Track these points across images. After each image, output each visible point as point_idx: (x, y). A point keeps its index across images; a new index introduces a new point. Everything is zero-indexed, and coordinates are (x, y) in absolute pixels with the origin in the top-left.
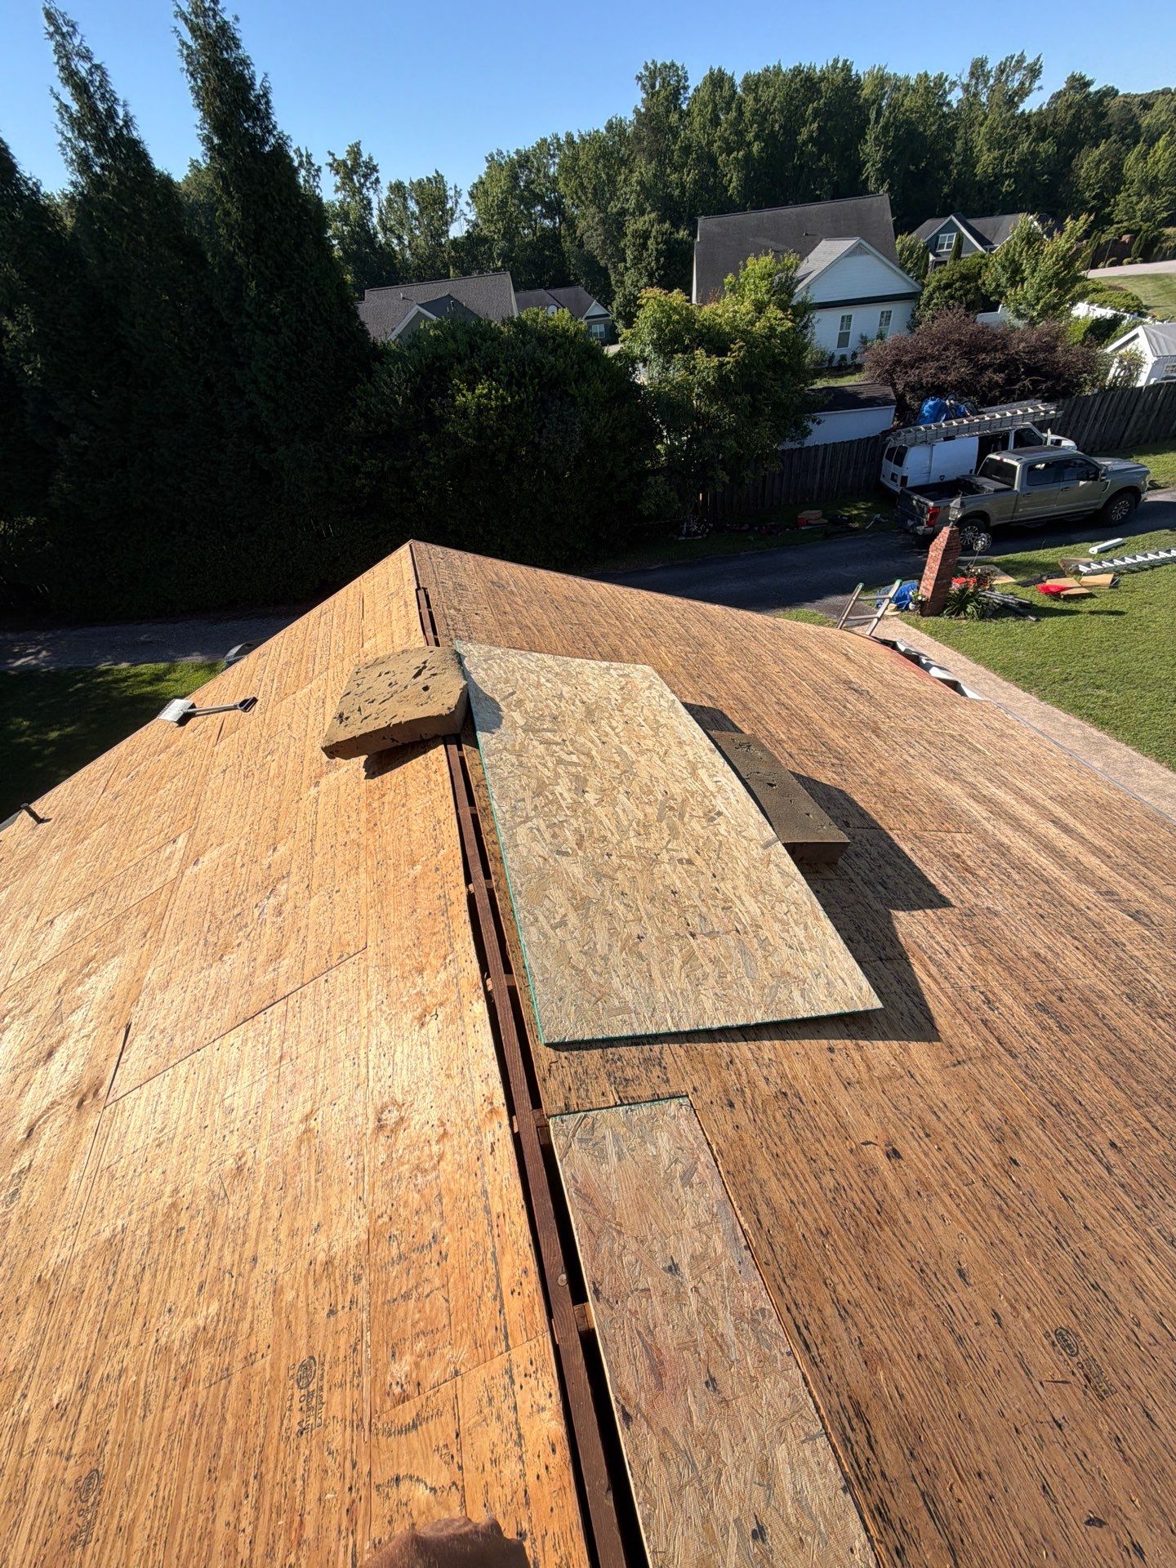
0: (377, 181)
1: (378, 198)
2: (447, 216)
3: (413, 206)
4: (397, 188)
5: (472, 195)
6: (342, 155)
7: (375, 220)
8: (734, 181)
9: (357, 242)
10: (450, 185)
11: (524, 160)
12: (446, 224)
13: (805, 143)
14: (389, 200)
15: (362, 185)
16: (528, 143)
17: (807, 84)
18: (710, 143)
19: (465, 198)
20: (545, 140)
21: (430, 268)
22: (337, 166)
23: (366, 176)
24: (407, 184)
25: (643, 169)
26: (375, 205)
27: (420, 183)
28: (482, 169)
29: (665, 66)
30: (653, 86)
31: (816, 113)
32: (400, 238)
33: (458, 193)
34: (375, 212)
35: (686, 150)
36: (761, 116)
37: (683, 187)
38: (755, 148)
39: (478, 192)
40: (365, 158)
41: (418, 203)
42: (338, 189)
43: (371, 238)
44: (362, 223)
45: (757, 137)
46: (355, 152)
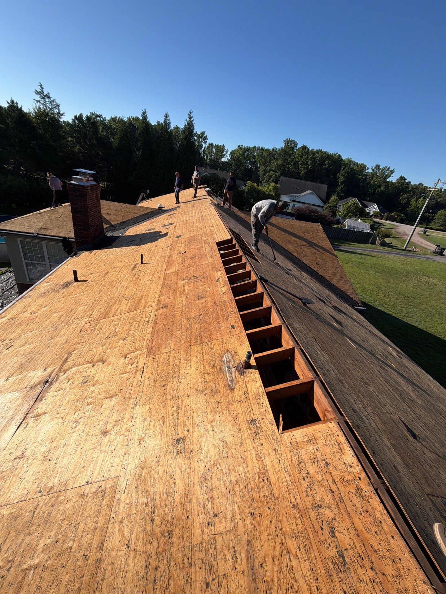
0: (206, 142)
2: (222, 156)
3: (214, 150)
4: (211, 145)
5: (231, 153)
7: (202, 150)
8: (302, 172)
10: (226, 149)
11: (248, 149)
12: (222, 158)
13: (324, 169)
14: (208, 147)
15: (202, 141)
17: (327, 156)
18: (298, 161)
19: (229, 153)
23: (204, 140)
24: (214, 144)
25: (279, 162)
26: (204, 147)
27: (218, 145)
28: (236, 148)
29: (292, 141)
30: (288, 144)
31: (328, 163)
32: (207, 156)
33: (227, 151)
35: (292, 161)
36: (314, 160)
37: (289, 169)
38: (310, 166)
39: (233, 153)
40: (205, 135)
43: (199, 154)
44: (198, 150)
45: (311, 164)
46: (203, 133)
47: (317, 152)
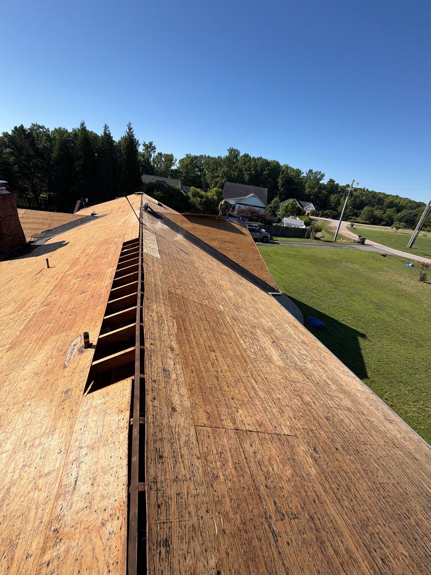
0: (155, 151)
1: (154, 155)
2: (172, 164)
3: (163, 159)
4: (160, 154)
5: (180, 161)
6: (147, 143)
7: (152, 159)
8: (247, 177)
9: (145, 163)
10: (175, 157)
11: (196, 158)
12: (171, 166)
13: (265, 175)
14: (157, 156)
15: (150, 151)
16: (198, 154)
17: (267, 163)
18: (242, 168)
19: (178, 161)
20: (202, 155)
21: (164, 174)
22: (145, 145)
23: (152, 150)
24: (163, 154)
25: (225, 169)
26: (153, 156)
27: (167, 155)
28: (185, 156)
29: (235, 149)
30: (231, 152)
31: (268, 169)
32: (157, 165)
33: (176, 160)
34: (152, 158)
35: (237, 168)
36: (256, 166)
37: (234, 175)
38: (253, 172)
39: (181, 161)
40: (153, 145)
41: (165, 159)
42: (143, 150)
43: (149, 163)
44: (148, 160)
45: (253, 170)
46: (151, 144)
47: (258, 159)
